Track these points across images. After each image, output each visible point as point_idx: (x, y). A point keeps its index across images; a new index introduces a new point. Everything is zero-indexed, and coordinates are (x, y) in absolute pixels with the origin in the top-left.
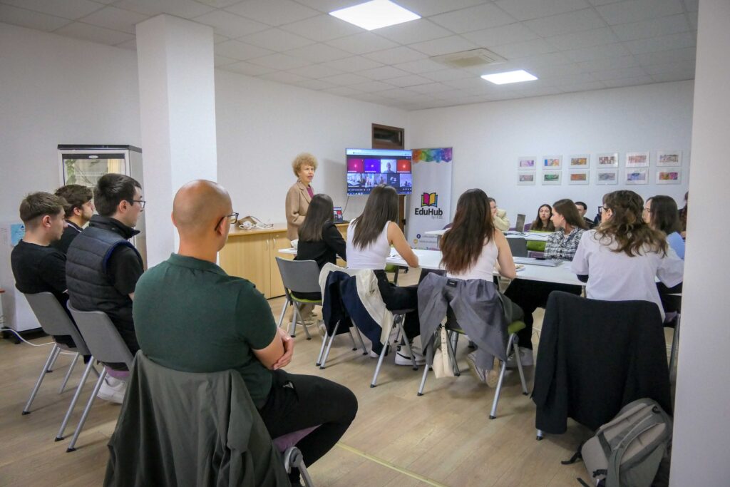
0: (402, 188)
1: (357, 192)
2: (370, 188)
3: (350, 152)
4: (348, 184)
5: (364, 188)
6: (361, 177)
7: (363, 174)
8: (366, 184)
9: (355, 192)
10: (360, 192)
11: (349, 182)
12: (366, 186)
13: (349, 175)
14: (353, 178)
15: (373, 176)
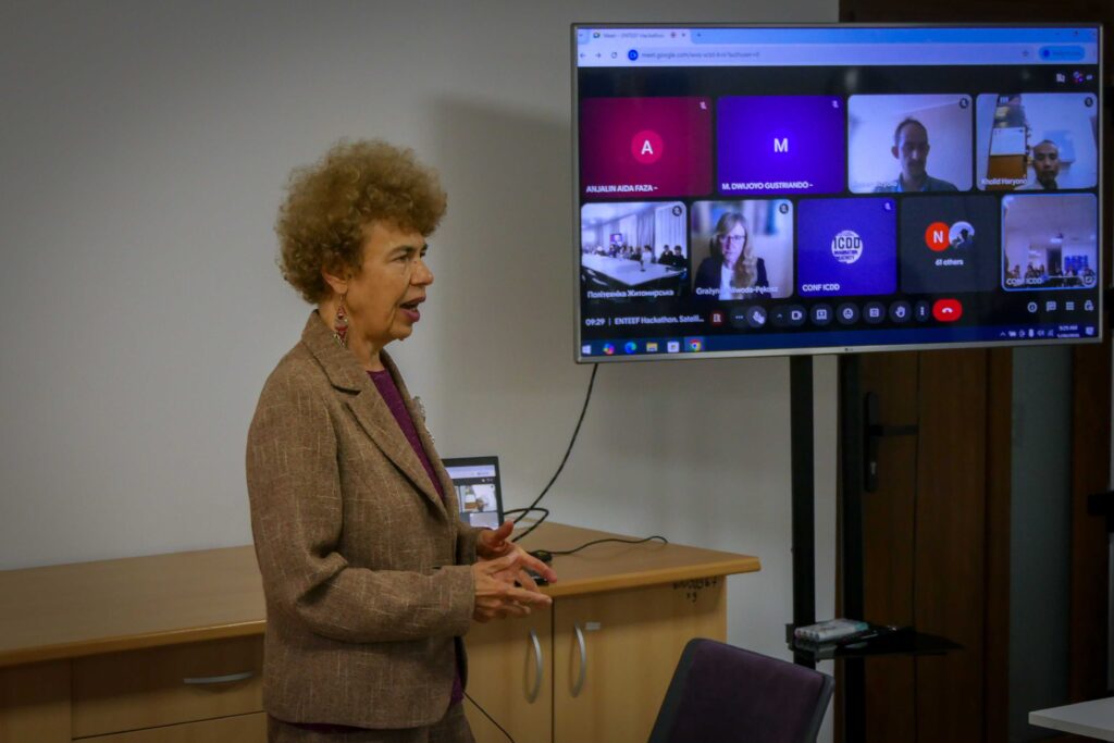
0: (1024, 296)
1: (662, 334)
2: (764, 301)
3: (603, 50)
4: (588, 281)
5: (714, 303)
6: (692, 224)
7: (704, 207)
8: (727, 274)
9: (642, 334)
10: (681, 333)
11: (593, 262)
12: (726, 292)
13: (593, 212)
14: (629, 232)
15: (784, 222)
